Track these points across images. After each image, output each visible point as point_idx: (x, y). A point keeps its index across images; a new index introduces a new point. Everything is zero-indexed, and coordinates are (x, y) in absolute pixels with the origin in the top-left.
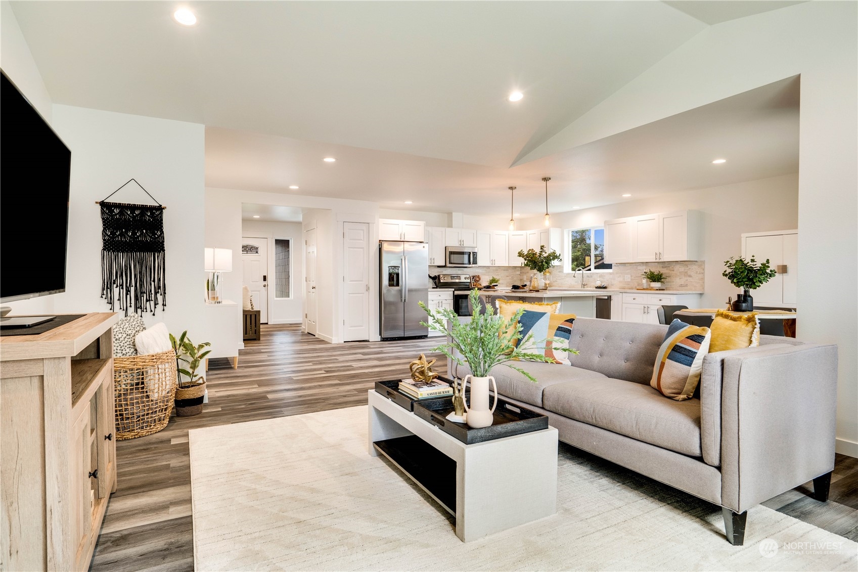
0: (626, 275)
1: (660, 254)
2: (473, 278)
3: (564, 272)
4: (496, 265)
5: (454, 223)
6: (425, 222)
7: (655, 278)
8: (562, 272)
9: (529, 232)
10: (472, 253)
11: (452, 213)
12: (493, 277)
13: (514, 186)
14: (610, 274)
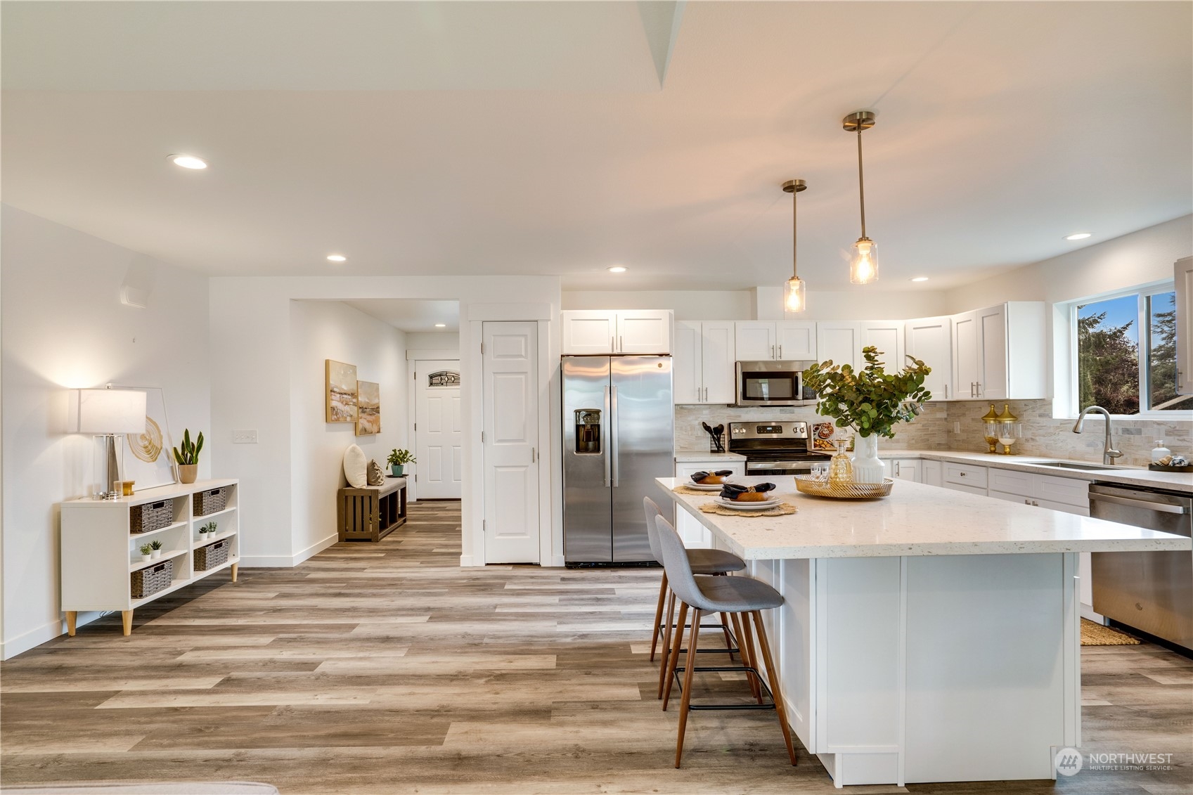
2: (817, 429)
3: (1054, 418)
5: (762, 309)
6: (672, 311)
8: (1048, 415)
9: (956, 318)
10: (800, 374)
11: (756, 287)
13: (795, 177)
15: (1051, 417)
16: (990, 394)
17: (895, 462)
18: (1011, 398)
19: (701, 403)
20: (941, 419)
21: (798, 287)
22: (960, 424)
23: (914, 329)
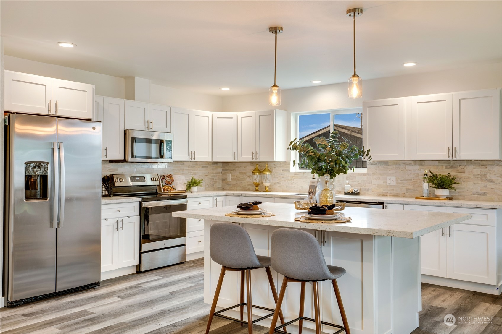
0: (388, 178)
1: (455, 149)
2: (163, 179)
3: (291, 171)
4: (196, 160)
5: (137, 93)
6: (94, 86)
7: (441, 182)
8: (287, 170)
9: (241, 114)
10: (165, 141)
11: (134, 78)
12: (193, 178)
14: (364, 175)
15: (289, 171)
16: (262, 158)
17: (215, 198)
18: (276, 161)
20: (219, 172)
22: (232, 176)
23: (218, 118)
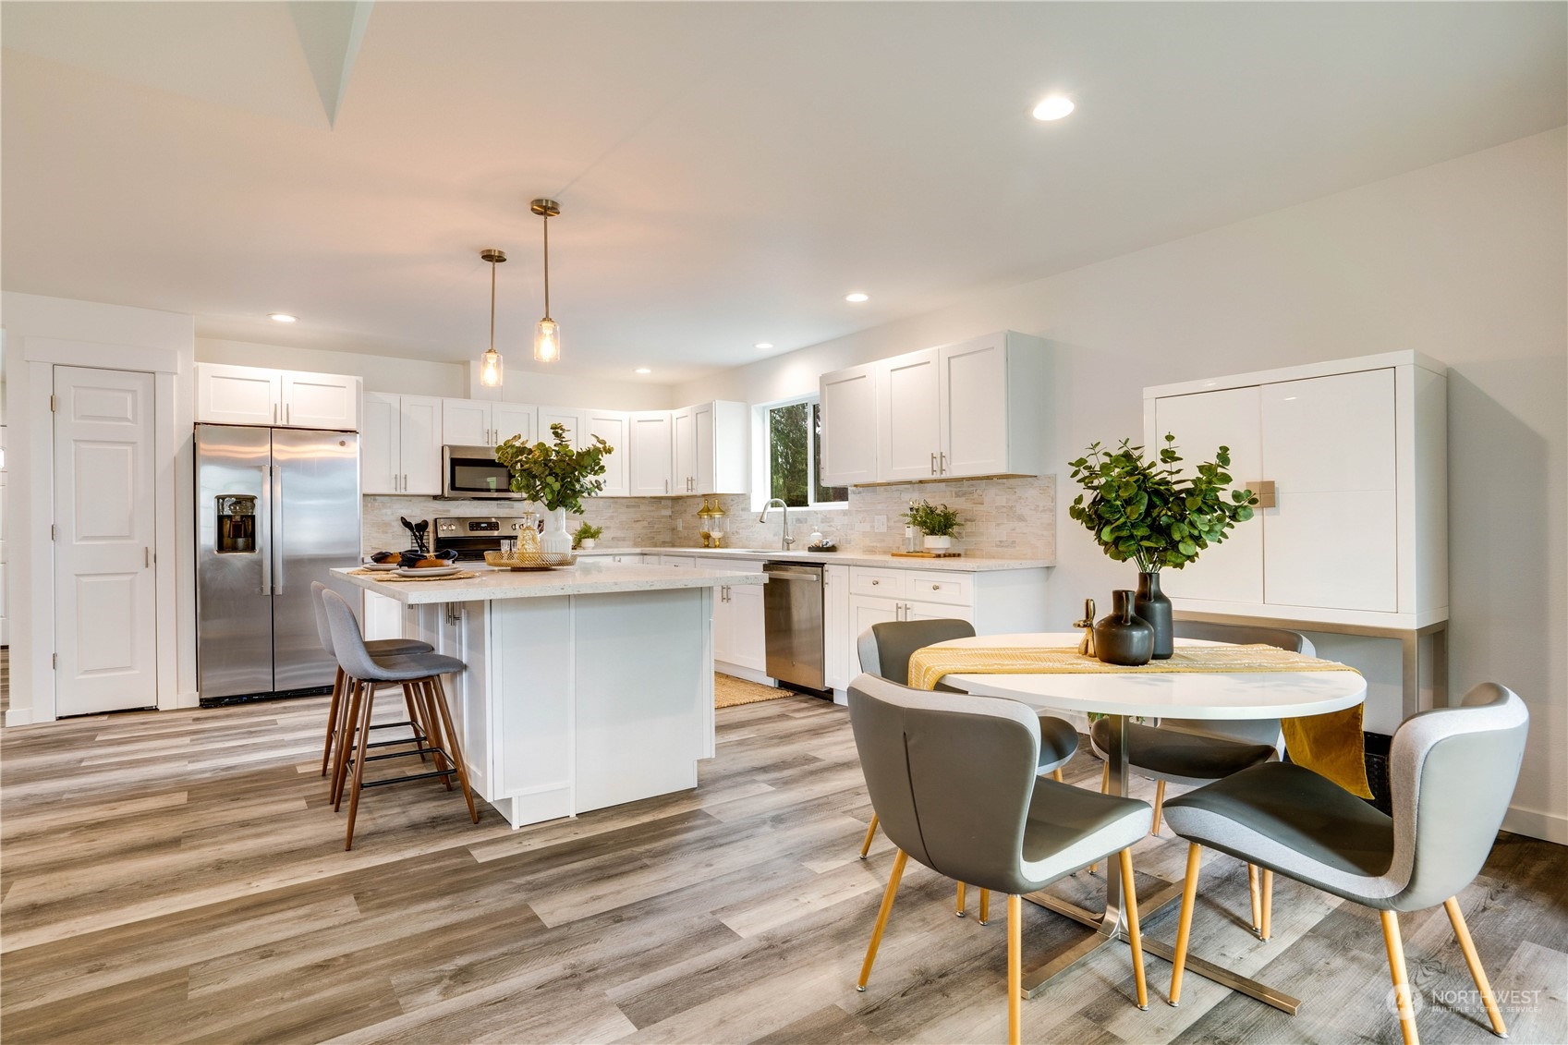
0: (876, 518)
1: (942, 456)
3: (752, 511)
6: (361, 379)
7: (938, 523)
8: (747, 509)
9: (676, 413)
11: (469, 362)
12: (585, 524)
13: (496, 247)
14: (844, 513)
15: (749, 511)
16: (700, 491)
18: (718, 493)
19: (398, 493)
21: (495, 361)
22: (683, 522)
23: (639, 421)
